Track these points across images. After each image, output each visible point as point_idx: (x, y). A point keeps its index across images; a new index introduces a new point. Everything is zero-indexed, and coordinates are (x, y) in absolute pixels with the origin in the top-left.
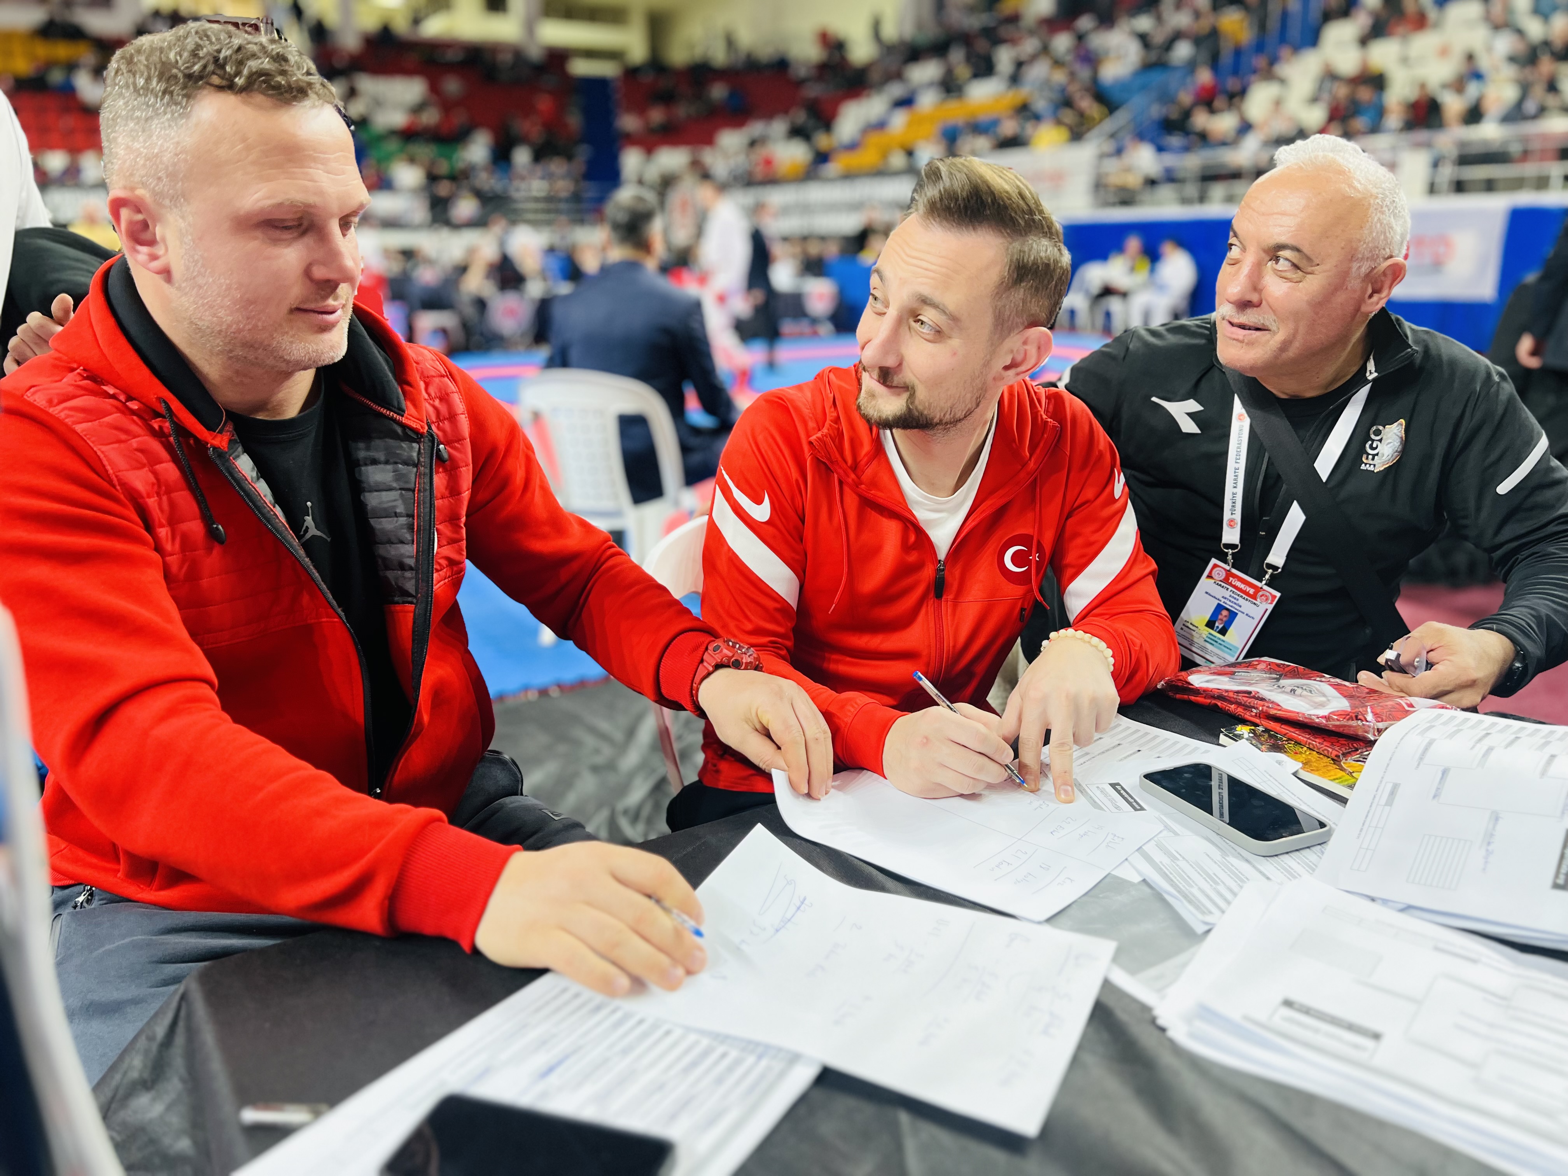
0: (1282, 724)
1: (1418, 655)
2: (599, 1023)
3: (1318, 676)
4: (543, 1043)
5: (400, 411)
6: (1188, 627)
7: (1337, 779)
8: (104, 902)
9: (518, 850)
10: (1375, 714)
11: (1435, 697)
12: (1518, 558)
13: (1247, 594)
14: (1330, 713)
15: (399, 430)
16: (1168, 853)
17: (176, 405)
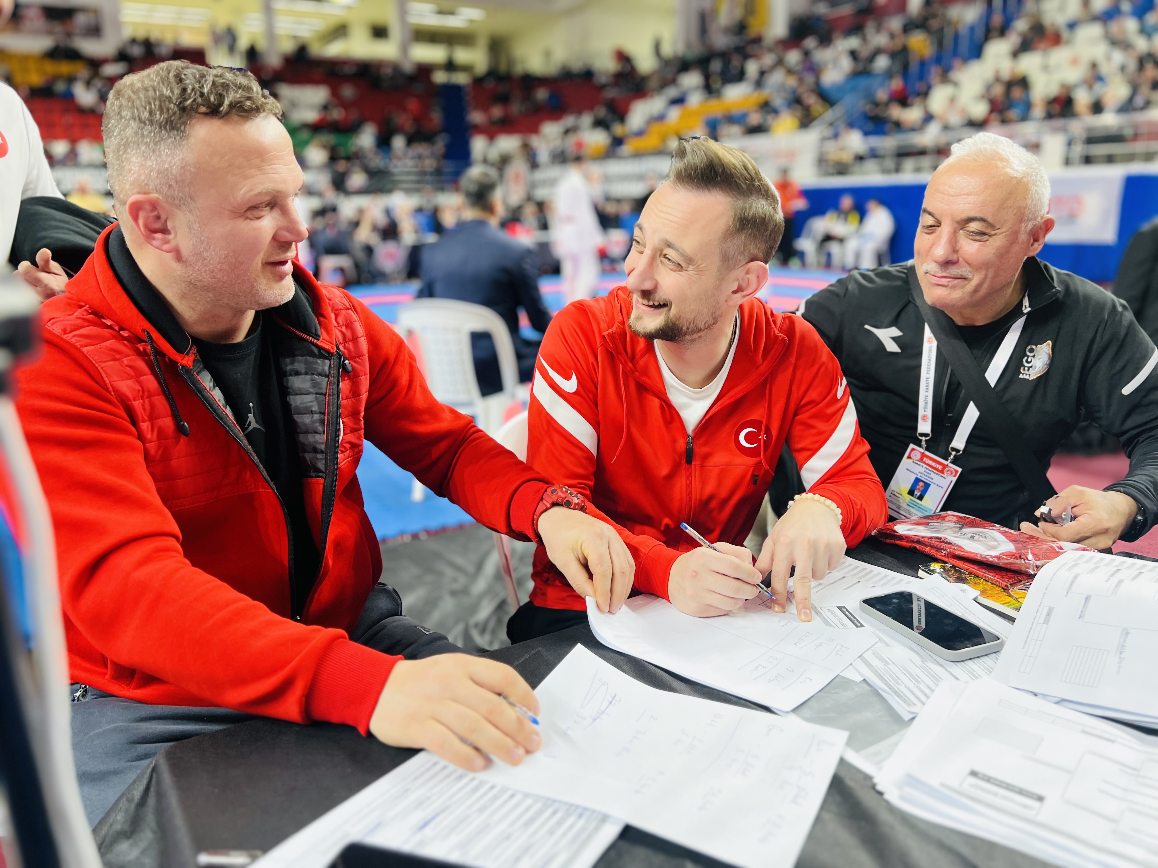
0: (965, 562)
1: (1065, 510)
2: (461, 789)
3: (990, 526)
4: (420, 804)
5: (317, 336)
6: (894, 495)
7: (1006, 603)
8: (95, 696)
9: (401, 659)
10: (1034, 555)
11: (1078, 541)
12: (1139, 440)
13: (937, 469)
14: (1000, 554)
15: (316, 350)
16: (881, 659)
17: (155, 335)
